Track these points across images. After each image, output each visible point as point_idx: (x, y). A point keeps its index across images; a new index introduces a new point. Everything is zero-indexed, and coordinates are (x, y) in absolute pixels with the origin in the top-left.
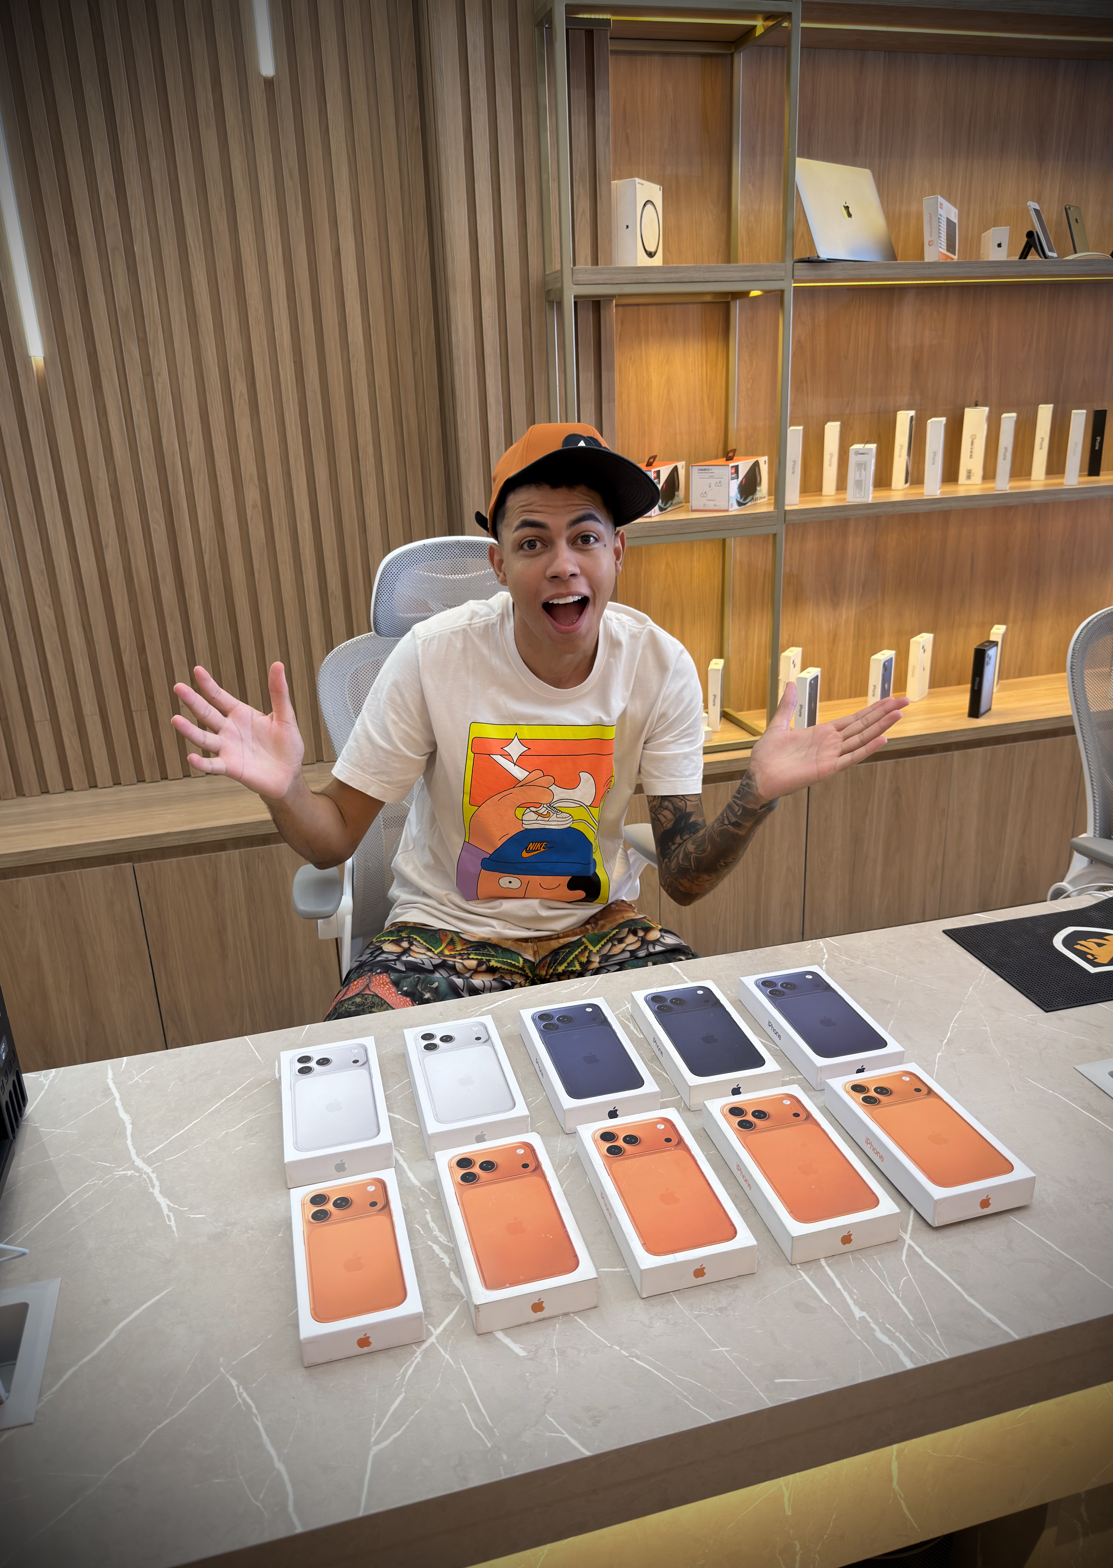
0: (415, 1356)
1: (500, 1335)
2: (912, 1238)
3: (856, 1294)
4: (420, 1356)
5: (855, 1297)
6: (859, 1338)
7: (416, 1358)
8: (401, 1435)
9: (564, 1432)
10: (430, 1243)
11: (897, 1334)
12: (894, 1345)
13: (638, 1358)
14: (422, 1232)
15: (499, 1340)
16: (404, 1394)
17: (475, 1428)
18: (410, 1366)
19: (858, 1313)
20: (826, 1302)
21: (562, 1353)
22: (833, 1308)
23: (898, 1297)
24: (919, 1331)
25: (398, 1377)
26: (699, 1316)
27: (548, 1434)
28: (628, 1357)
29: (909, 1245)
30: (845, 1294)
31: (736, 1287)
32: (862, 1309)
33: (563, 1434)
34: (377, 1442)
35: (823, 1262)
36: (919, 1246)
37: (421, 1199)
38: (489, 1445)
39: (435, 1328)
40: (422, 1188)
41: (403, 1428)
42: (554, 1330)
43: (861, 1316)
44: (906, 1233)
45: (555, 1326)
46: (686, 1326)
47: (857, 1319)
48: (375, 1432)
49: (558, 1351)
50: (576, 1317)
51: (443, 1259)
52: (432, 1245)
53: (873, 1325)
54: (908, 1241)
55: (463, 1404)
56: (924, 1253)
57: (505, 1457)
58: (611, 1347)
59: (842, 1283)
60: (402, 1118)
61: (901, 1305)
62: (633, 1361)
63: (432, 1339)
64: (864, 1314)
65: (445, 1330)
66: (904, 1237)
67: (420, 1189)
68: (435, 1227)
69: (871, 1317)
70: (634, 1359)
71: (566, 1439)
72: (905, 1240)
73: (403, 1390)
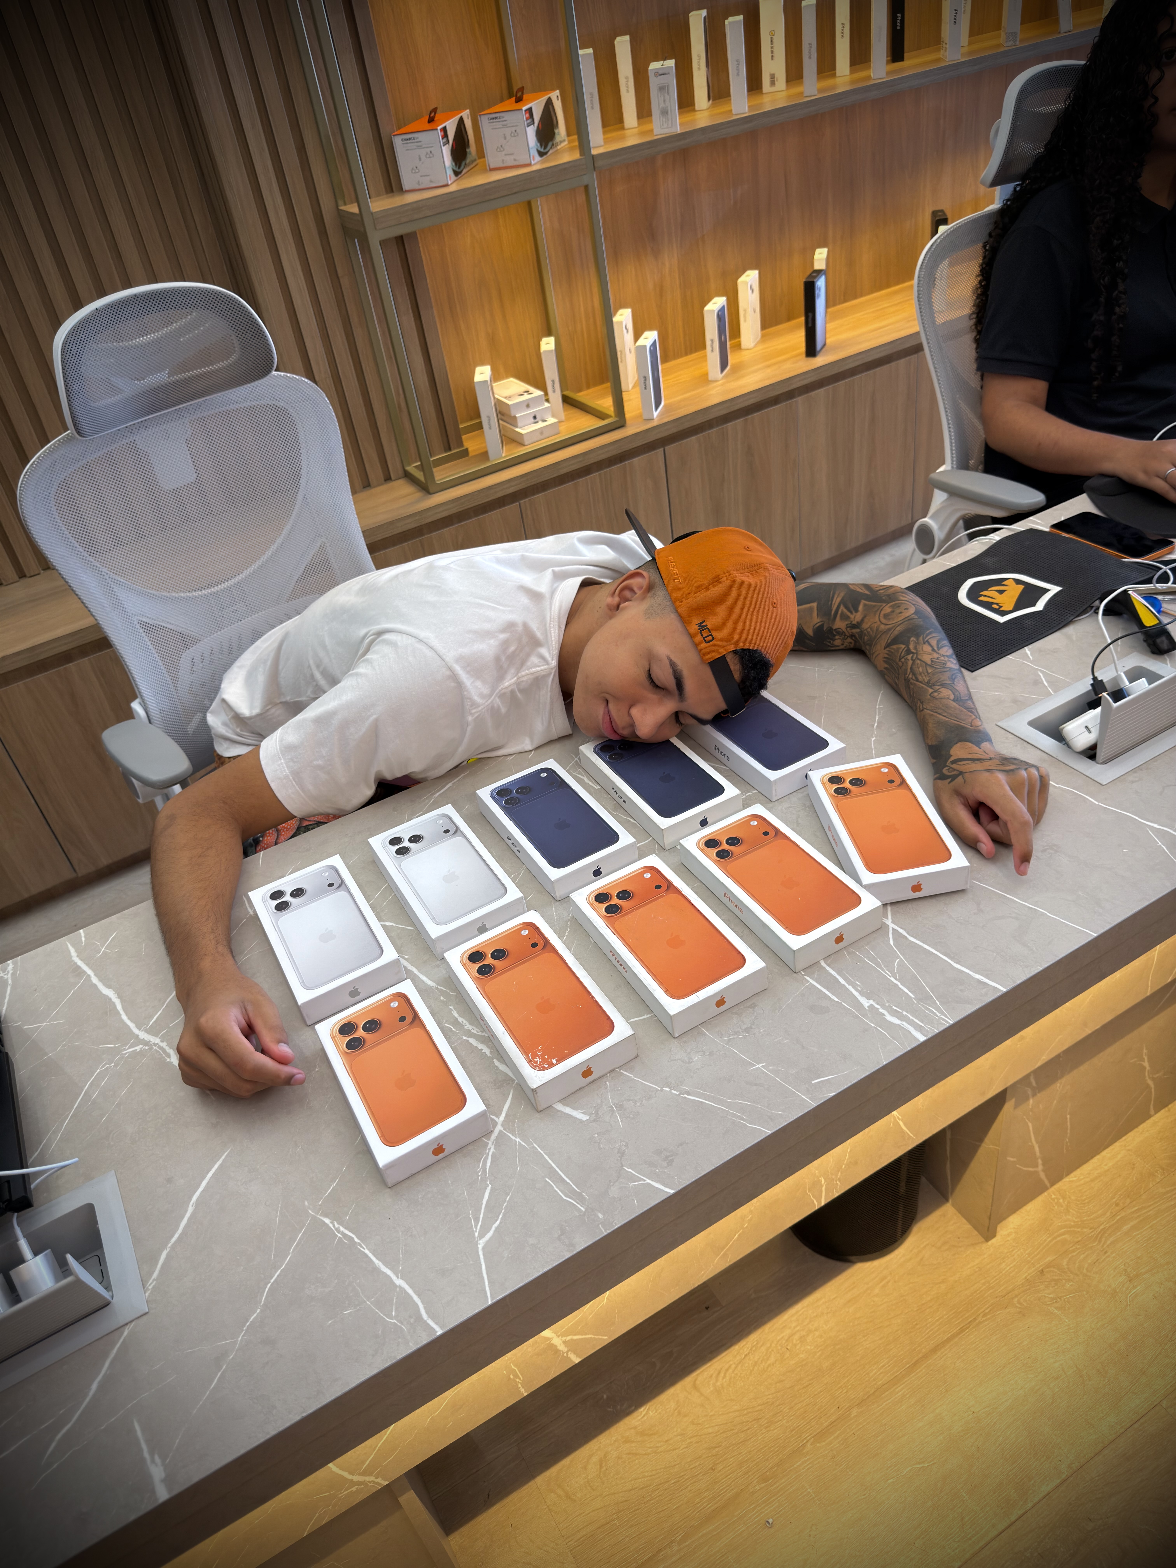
0: (488, 1147)
1: (559, 1107)
2: (893, 922)
3: (859, 986)
4: (493, 1147)
5: (859, 989)
6: (873, 1025)
7: (490, 1149)
8: (500, 1223)
9: (644, 1178)
10: (465, 1038)
11: (904, 1013)
12: (904, 1023)
13: (689, 1094)
14: (453, 1029)
15: (559, 1111)
16: (490, 1186)
17: (565, 1198)
18: (486, 1159)
19: (866, 1003)
20: (836, 999)
21: (620, 1107)
22: (843, 1004)
23: (896, 979)
24: (923, 1006)
25: (479, 1171)
26: (729, 1040)
27: (632, 1185)
28: (679, 1095)
29: (893, 929)
30: (850, 988)
31: (753, 1006)
32: (868, 999)
33: (645, 1180)
34: (482, 1236)
35: (823, 963)
36: (902, 928)
37: (442, 998)
38: (584, 1210)
39: (498, 1116)
40: (439, 987)
41: (501, 1216)
42: (606, 1088)
43: (869, 1004)
44: (887, 918)
45: (606, 1084)
46: (721, 1053)
47: (867, 1008)
48: (476, 1228)
49: (616, 1107)
50: (621, 1071)
51: (482, 1050)
52: (467, 1039)
53: (881, 1011)
54: (892, 926)
55: (547, 1179)
56: (908, 933)
57: (601, 1216)
58: (662, 1090)
59: (845, 979)
60: (394, 925)
61: (900, 986)
62: (685, 1097)
63: (499, 1128)
64: (871, 1002)
65: (507, 1115)
66: (887, 923)
67: (437, 988)
68: (465, 1022)
69: (878, 1004)
70: (685, 1096)
71: (649, 1184)
72: (888, 925)
73: (488, 1183)
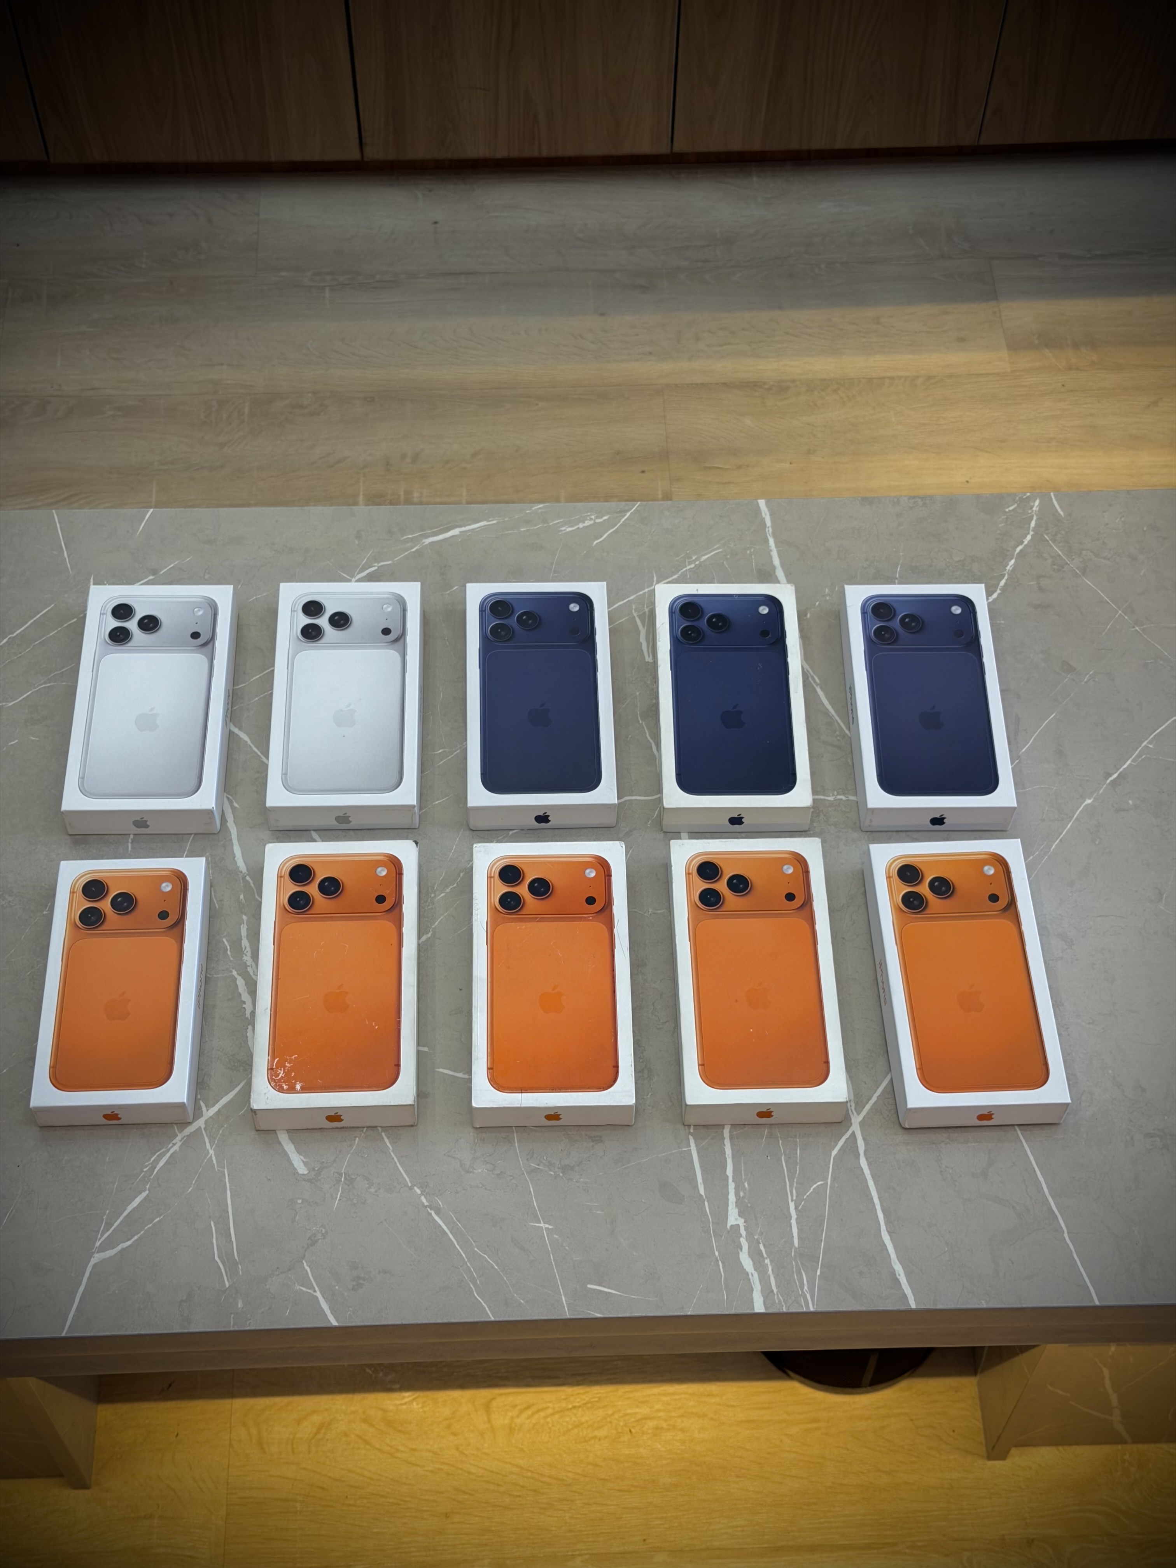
0: (174, 1142)
1: (283, 1138)
2: (862, 1124)
3: (744, 1190)
4: (179, 1144)
5: (742, 1194)
6: (717, 1254)
7: (174, 1144)
8: (130, 1246)
9: (316, 1288)
10: (235, 973)
11: (767, 1261)
12: (756, 1275)
13: (437, 1213)
14: (229, 953)
15: (280, 1143)
16: (147, 1192)
17: (217, 1258)
18: (164, 1154)
19: (734, 1218)
20: (702, 1192)
21: (350, 1181)
22: (706, 1204)
23: (796, 1208)
24: (797, 1264)
25: (146, 1166)
26: (534, 1170)
27: (298, 1287)
28: (426, 1207)
29: (853, 1133)
30: (732, 1186)
31: (598, 1140)
32: (741, 1214)
33: (315, 1291)
34: (102, 1249)
35: (726, 1132)
36: (864, 1139)
37: (242, 897)
38: (227, 1285)
39: (208, 1107)
40: (248, 878)
41: (136, 1237)
42: (351, 1146)
43: (734, 1223)
44: (858, 1114)
45: (355, 1140)
46: (513, 1181)
47: (728, 1227)
48: (102, 1236)
49: (345, 1178)
50: (383, 1134)
51: (244, 1003)
52: (237, 976)
53: (743, 1241)
54: (855, 1128)
55: (212, 1223)
56: (865, 1152)
57: (240, 1305)
58: (411, 1188)
59: (736, 1171)
60: (249, 742)
61: (794, 1222)
62: (430, 1214)
63: (200, 1123)
64: (741, 1222)
65: (219, 1112)
66: (853, 1121)
67: (244, 878)
68: (248, 949)
69: (746, 1229)
70: (433, 1213)
71: (317, 1298)
72: (851, 1124)
73: (148, 1187)
